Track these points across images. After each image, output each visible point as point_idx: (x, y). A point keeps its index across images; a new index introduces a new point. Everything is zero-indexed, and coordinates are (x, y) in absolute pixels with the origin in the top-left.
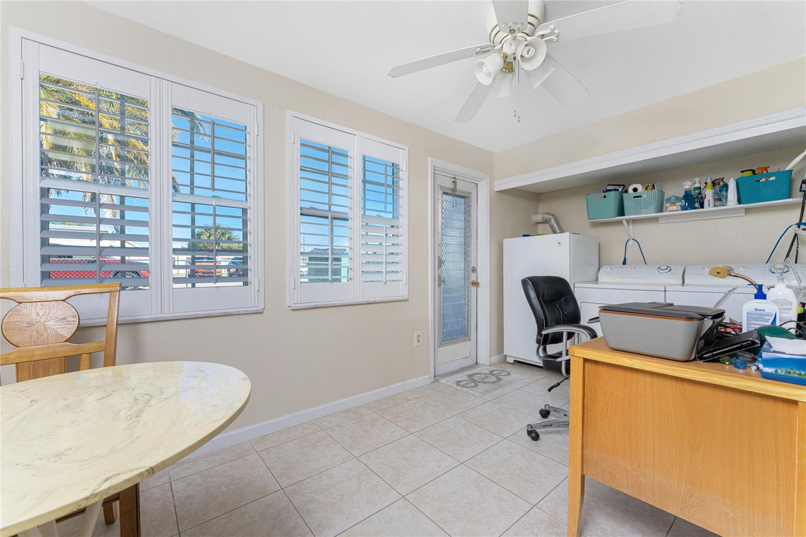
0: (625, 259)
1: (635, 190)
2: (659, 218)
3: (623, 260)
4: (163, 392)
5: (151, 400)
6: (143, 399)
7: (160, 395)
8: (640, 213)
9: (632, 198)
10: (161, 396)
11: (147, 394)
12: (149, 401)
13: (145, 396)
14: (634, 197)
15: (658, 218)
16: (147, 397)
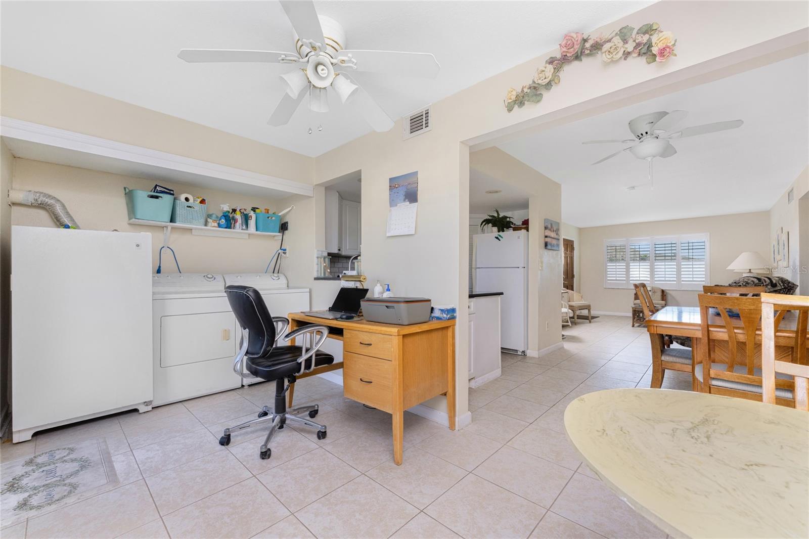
0: (160, 267)
1: (187, 199)
2: (193, 230)
3: (157, 268)
4: (673, 430)
5: (690, 429)
6: (699, 435)
7: (677, 429)
8: (191, 223)
9: (186, 207)
10: (677, 427)
11: (692, 437)
12: (693, 429)
13: (696, 437)
14: (187, 206)
15: (191, 229)
16: (693, 434)
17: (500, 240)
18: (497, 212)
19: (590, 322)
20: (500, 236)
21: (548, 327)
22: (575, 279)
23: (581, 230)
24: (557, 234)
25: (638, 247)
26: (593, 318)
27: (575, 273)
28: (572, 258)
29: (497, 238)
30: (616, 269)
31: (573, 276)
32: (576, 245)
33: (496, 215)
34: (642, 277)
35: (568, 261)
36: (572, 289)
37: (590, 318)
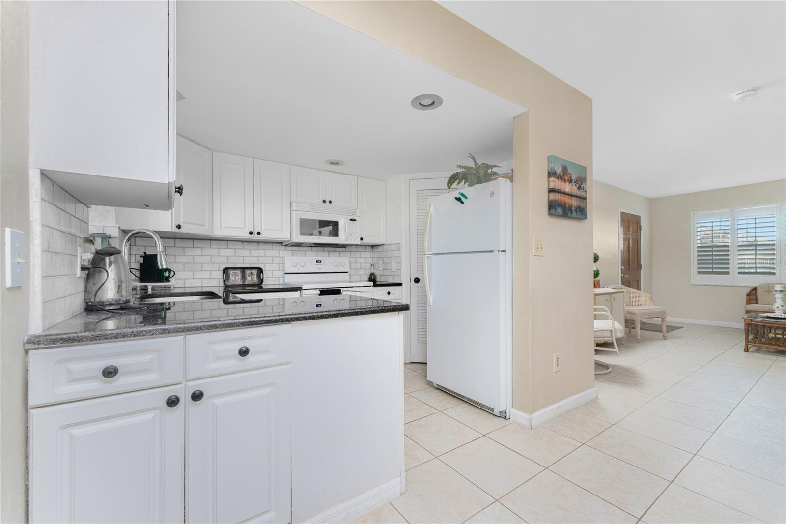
17: (462, 203)
18: (473, 158)
19: (665, 338)
20: (463, 195)
21: (557, 365)
22: (642, 271)
23: (652, 202)
24: (579, 188)
25: (754, 221)
26: (671, 328)
27: (642, 263)
28: (637, 242)
29: (459, 199)
30: (712, 255)
31: (639, 267)
32: (644, 223)
33: (471, 164)
34: (760, 268)
35: (631, 246)
36: (638, 287)
37: (664, 329)
